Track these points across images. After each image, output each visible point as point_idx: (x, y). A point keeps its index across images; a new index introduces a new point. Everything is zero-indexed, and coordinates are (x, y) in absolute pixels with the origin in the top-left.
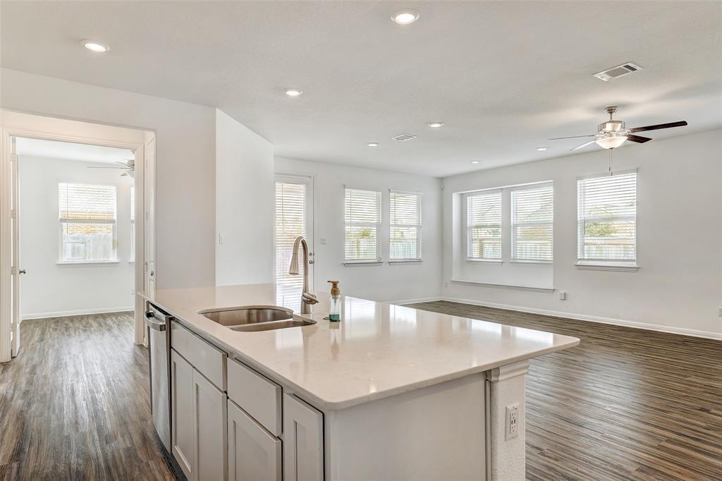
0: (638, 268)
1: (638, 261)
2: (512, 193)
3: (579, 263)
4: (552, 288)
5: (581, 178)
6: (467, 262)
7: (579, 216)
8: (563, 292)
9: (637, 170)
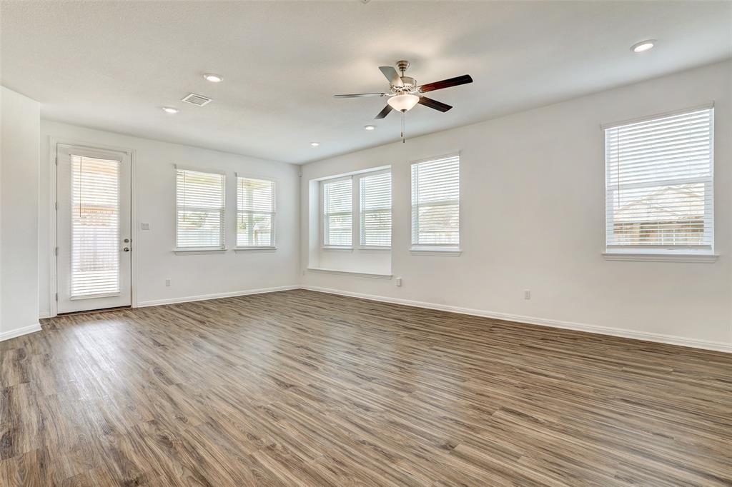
0: (461, 252)
1: (461, 245)
2: (361, 179)
3: (413, 248)
4: (390, 274)
5: (415, 162)
6: (324, 250)
7: (412, 201)
8: (398, 278)
9: (460, 153)
